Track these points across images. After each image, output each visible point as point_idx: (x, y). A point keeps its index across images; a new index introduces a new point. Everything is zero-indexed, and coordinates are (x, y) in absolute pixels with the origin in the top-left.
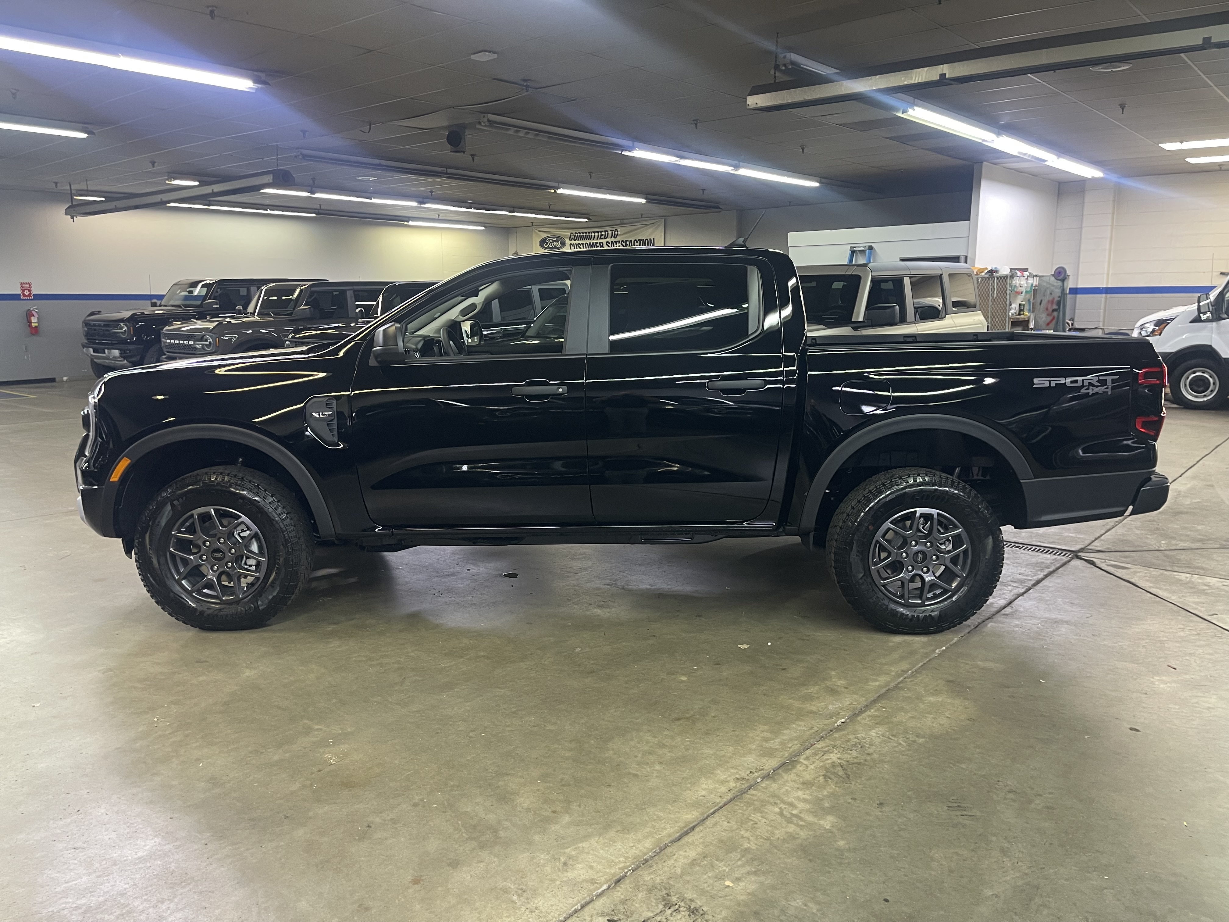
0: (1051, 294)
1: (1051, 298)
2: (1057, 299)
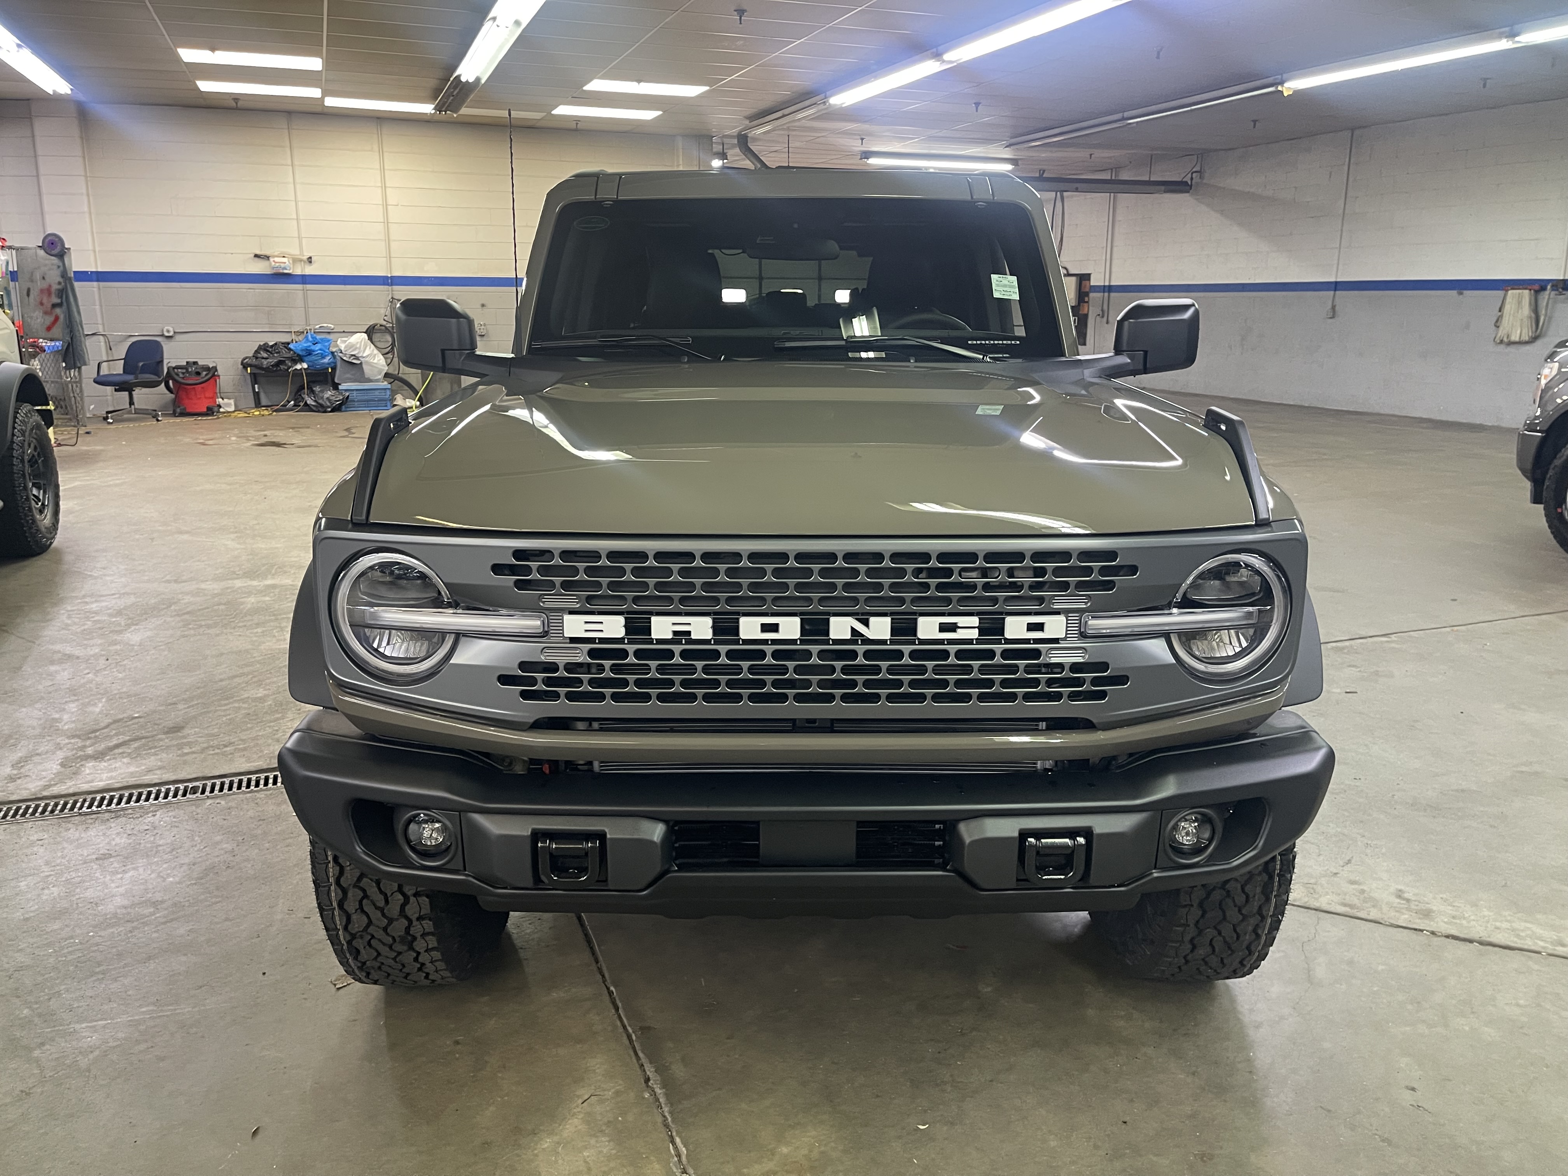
0: (44, 278)
1: (45, 285)
2: (55, 287)
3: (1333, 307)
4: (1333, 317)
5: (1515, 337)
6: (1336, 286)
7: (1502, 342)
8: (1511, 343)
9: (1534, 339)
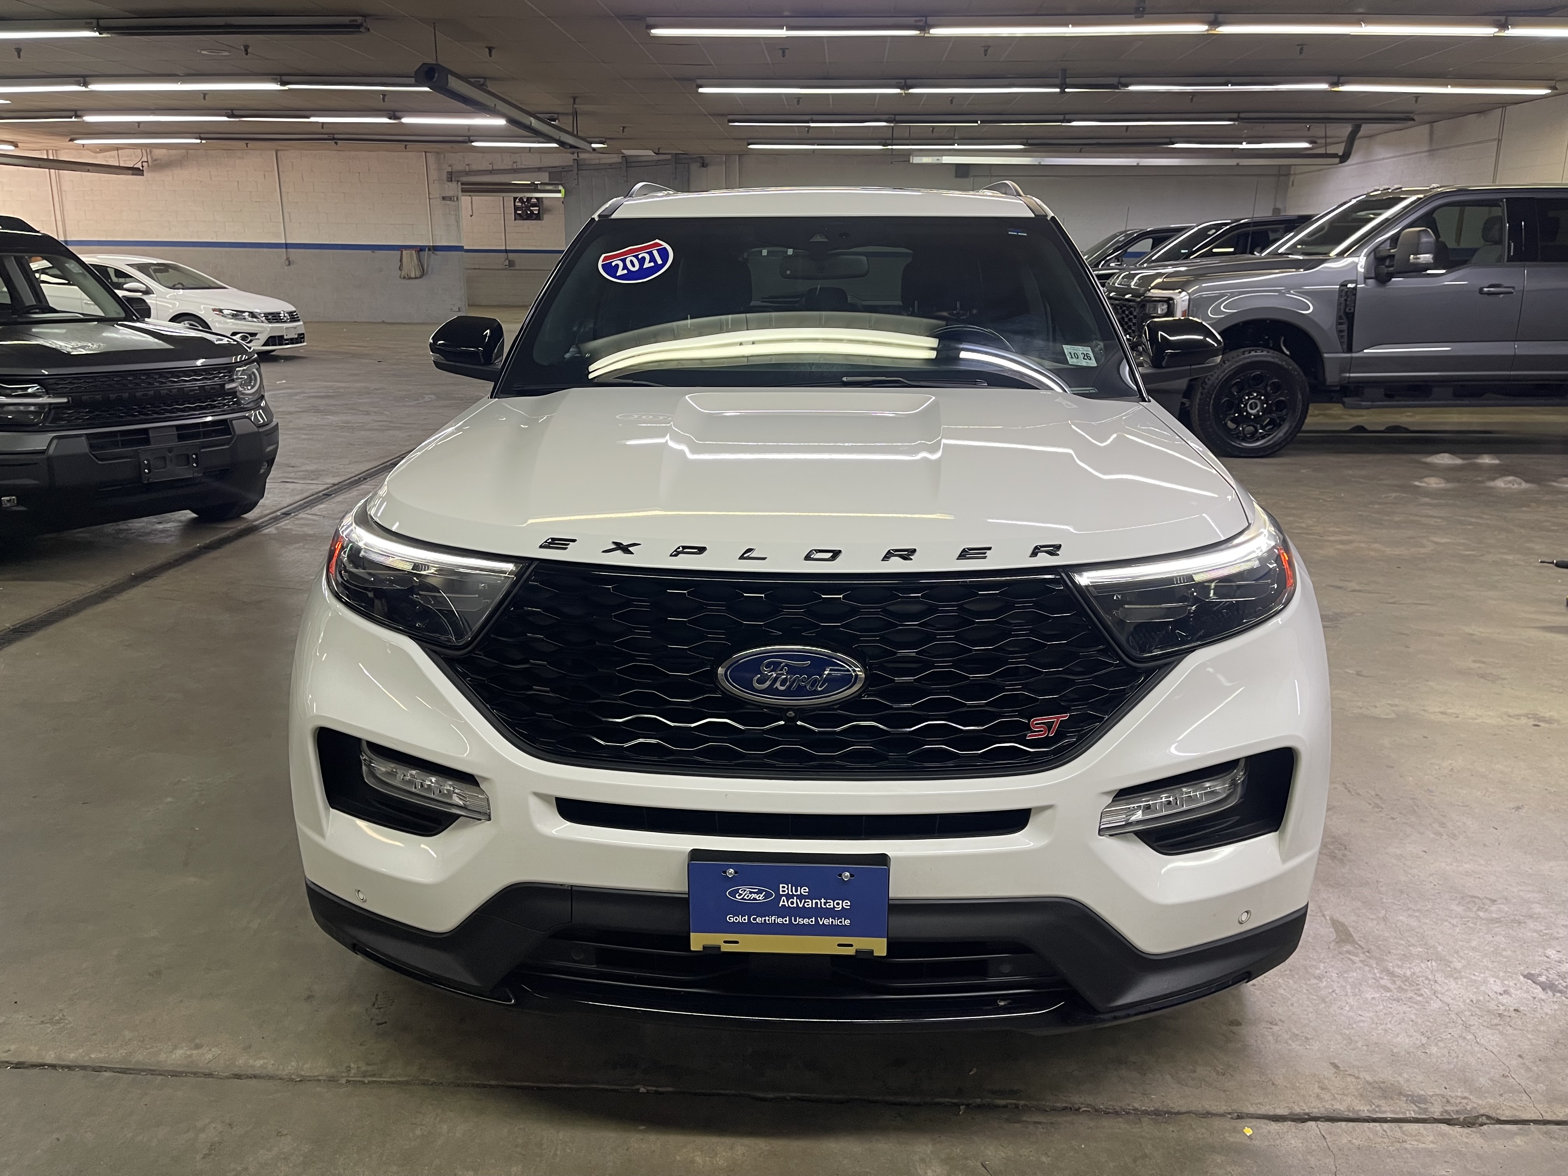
3: (288, 259)
4: (289, 265)
5: (413, 275)
6: (287, 246)
7: (404, 278)
8: (410, 278)
9: (421, 277)
